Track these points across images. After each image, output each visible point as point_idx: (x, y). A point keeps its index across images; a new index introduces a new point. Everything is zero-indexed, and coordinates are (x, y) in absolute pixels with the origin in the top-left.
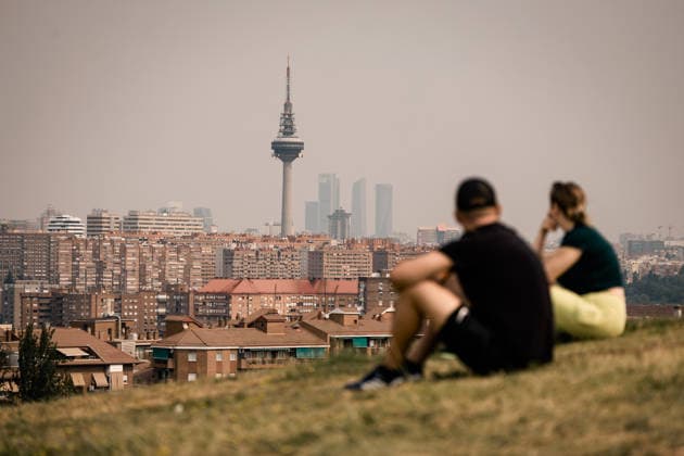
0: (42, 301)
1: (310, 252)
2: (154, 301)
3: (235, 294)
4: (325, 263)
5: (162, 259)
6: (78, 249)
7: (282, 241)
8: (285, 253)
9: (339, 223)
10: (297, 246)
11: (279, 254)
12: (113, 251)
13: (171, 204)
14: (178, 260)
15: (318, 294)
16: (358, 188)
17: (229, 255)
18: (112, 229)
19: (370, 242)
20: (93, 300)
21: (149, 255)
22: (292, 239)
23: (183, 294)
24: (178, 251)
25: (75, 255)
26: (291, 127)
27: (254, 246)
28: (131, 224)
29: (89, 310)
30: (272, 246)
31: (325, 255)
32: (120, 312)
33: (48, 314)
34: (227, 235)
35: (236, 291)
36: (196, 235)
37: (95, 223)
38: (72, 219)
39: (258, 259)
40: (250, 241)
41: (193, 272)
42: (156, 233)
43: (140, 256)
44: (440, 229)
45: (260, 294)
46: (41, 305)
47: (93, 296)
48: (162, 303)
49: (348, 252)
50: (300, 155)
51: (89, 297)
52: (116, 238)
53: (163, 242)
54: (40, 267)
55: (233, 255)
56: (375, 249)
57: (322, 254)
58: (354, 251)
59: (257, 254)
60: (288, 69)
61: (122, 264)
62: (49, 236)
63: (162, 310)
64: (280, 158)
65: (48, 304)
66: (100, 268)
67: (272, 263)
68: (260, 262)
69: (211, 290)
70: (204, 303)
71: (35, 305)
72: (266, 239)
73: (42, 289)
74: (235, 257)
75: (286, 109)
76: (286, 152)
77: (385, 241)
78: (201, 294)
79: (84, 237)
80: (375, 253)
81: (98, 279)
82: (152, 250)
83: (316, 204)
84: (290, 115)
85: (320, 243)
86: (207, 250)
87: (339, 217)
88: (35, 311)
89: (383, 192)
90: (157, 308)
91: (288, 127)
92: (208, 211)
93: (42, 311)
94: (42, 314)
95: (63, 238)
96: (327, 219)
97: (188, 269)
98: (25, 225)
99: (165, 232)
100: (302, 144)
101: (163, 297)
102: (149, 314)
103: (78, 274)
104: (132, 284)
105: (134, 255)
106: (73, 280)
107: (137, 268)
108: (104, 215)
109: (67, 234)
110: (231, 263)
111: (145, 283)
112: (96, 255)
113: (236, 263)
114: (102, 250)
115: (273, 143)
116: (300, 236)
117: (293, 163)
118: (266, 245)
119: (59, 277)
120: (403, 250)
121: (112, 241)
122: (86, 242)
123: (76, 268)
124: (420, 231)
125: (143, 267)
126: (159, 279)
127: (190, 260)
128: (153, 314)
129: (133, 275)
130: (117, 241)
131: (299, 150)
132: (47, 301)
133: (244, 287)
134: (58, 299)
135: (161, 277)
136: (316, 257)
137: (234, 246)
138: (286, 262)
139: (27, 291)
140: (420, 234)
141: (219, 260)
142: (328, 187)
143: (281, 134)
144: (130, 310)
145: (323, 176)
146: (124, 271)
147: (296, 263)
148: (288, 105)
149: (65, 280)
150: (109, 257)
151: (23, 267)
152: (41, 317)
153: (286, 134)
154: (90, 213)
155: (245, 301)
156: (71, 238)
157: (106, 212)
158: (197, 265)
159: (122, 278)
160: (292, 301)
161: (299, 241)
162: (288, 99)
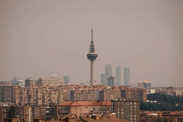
0: (7, 109)
1: (99, 91)
2: (45, 109)
3: (72, 106)
4: (105, 95)
5: (50, 94)
6: (22, 91)
7: (90, 87)
8: (91, 92)
9: (111, 81)
10: (95, 89)
11: (89, 92)
12: (34, 92)
13: (53, 76)
14: (55, 94)
15: (100, 106)
16: (118, 69)
17: (72, 93)
18: (34, 84)
19: (120, 87)
20: (24, 109)
21: (45, 93)
22: (94, 87)
23: (55, 106)
24: (55, 91)
25: (21, 93)
26: (93, 49)
27: (81, 89)
28: (39, 82)
29: (23, 112)
30: (87, 89)
31: (105, 92)
32: (34, 112)
33: (9, 113)
34: (72, 86)
35: (72, 105)
36: (61, 86)
37: (28, 82)
38: (20, 81)
39: (82, 94)
40: (80, 88)
41: (60, 98)
42: (48, 85)
43: (43, 93)
44: (145, 83)
45: (80, 106)
46: (7, 110)
47: (24, 107)
48: (47, 109)
49: (113, 91)
50: (96, 58)
51: (23, 108)
52: (35, 87)
53: (50, 88)
54: (9, 97)
55: (74, 92)
56: (122, 90)
57: (103, 92)
58: (114, 90)
59: (82, 92)
60: (92, 30)
61: (36, 96)
62: (12, 87)
63: (48, 112)
64: (90, 59)
65: (9, 110)
66: (29, 97)
67: (87, 95)
68: (83, 95)
69: (64, 105)
70: (62, 109)
71: (5, 111)
72: (85, 87)
73: (9, 105)
74: (74, 93)
75: (91, 43)
76: (92, 57)
77: (125, 87)
78: (61, 106)
79: (24, 87)
80: (121, 91)
81: (29, 101)
82: (47, 91)
83: (104, 74)
84: (93, 45)
85: (103, 88)
86: (65, 91)
87: (111, 79)
88: (5, 113)
89: (126, 70)
90: (46, 111)
91: (92, 49)
92: (68, 77)
93: (7, 112)
94: (7, 113)
95: (17, 87)
96: (107, 80)
97: (59, 97)
98: (6, 83)
99: (51, 85)
100: (97, 55)
101: (48, 107)
102: (44, 113)
103: (22, 99)
104: (40, 102)
105: (40, 93)
106: (20, 101)
107: (42, 97)
108: (31, 80)
109: (18, 86)
110: (73, 95)
111: (44, 102)
112: (28, 93)
113: (75, 95)
114: (30, 91)
115: (87, 55)
116: (96, 86)
117: (94, 61)
118: (85, 89)
119: (15, 100)
120: (131, 90)
121: (33, 88)
122: (25, 89)
123: (21, 97)
124: (138, 83)
125: (43, 97)
126: (49, 101)
127: (59, 94)
128: (45, 113)
129: (40, 100)
130: (35, 88)
131: (96, 57)
132: (9, 109)
133: (75, 104)
134: (13, 108)
135: (50, 100)
136: (102, 93)
137: (74, 89)
138: (91, 95)
139: (4, 106)
140: (138, 84)
141: (69, 94)
142: (108, 69)
143: (90, 52)
144: (37, 112)
145: (106, 65)
146: (37, 98)
147: (95, 95)
148: (92, 42)
149: (17, 101)
150: (32, 94)
151: (4, 97)
152: (7, 115)
153: (92, 51)
154: (26, 79)
155: (75, 108)
156: (19, 87)
157: (31, 78)
158: (62, 96)
159: (37, 100)
160: (92, 108)
161: (96, 87)
162: (92, 40)
